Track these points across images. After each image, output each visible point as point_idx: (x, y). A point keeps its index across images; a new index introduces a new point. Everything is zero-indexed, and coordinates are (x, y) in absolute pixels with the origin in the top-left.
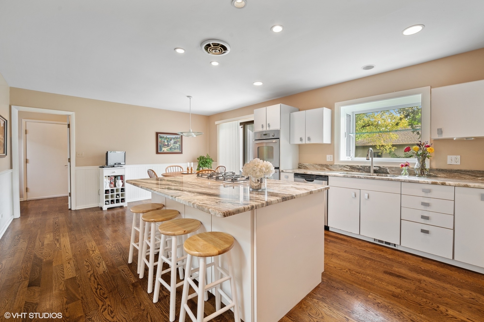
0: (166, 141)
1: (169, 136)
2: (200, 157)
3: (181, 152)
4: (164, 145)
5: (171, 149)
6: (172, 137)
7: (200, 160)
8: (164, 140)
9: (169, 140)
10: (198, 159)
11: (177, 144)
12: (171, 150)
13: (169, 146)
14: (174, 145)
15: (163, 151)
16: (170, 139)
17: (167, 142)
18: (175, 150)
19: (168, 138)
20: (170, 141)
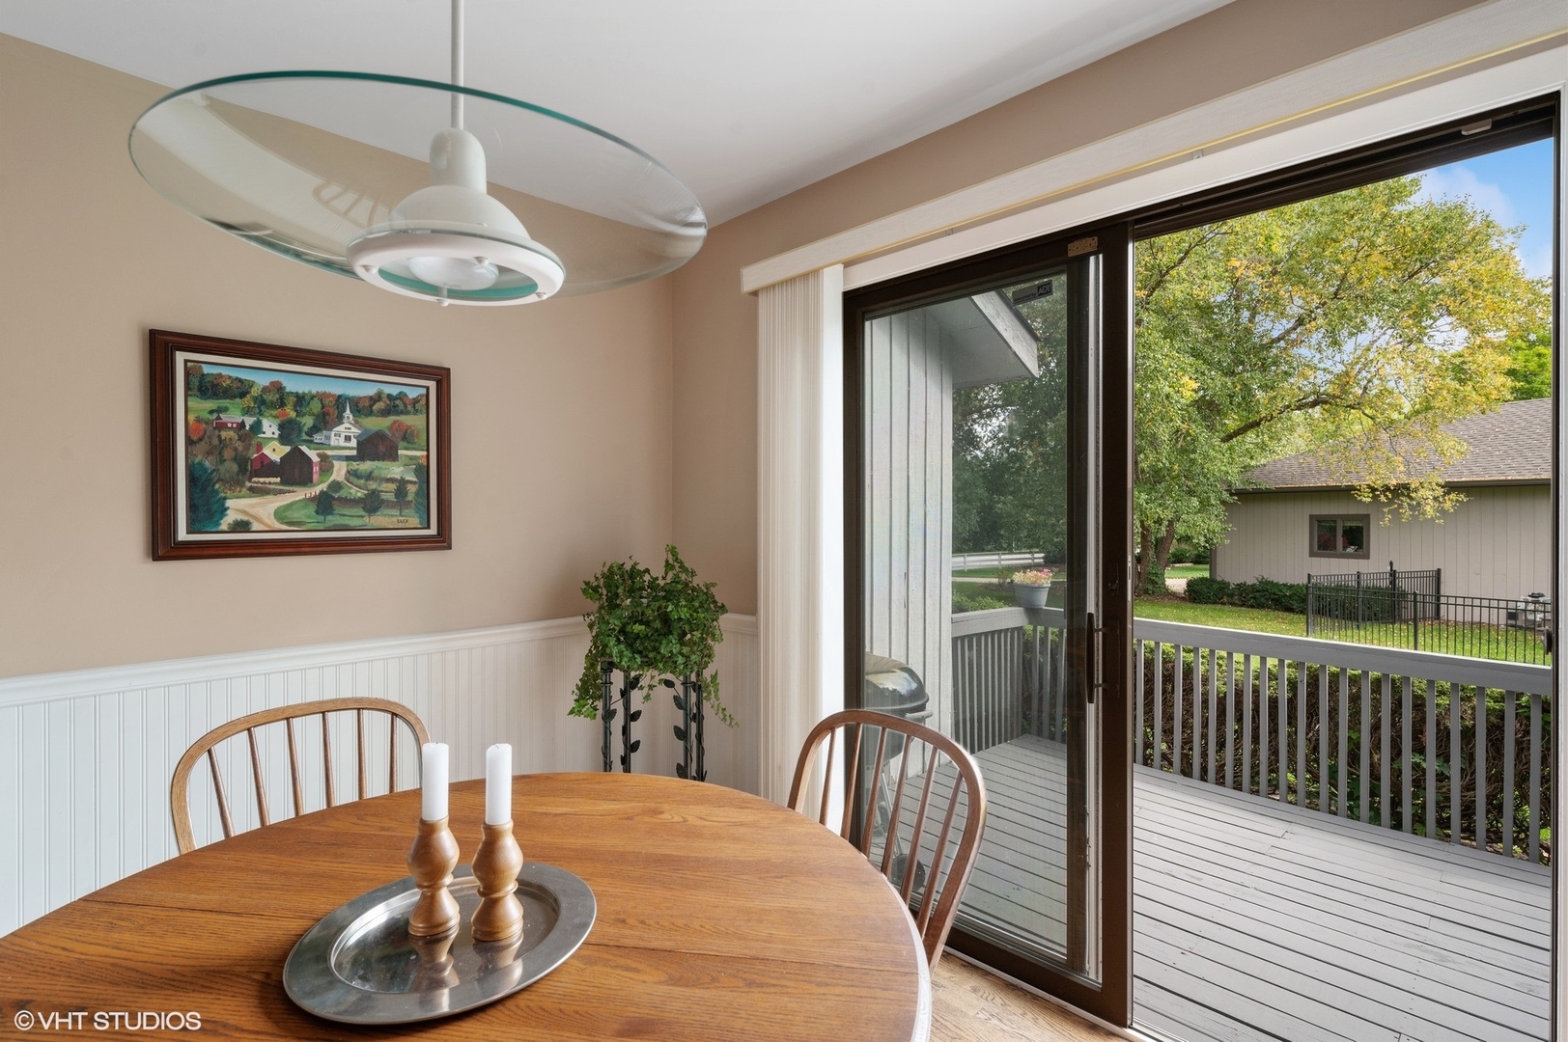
0: (270, 428)
1: (299, 381)
2: (609, 576)
3: (433, 531)
4: (242, 462)
5: (325, 504)
6: (336, 388)
7: (612, 605)
8: (247, 411)
9: (308, 422)
10: (590, 590)
11: (394, 457)
12: (333, 520)
13: (306, 480)
14: (366, 466)
15: (242, 526)
16: (316, 406)
17: (283, 439)
18: (378, 520)
19: (301, 400)
20: (315, 429)
